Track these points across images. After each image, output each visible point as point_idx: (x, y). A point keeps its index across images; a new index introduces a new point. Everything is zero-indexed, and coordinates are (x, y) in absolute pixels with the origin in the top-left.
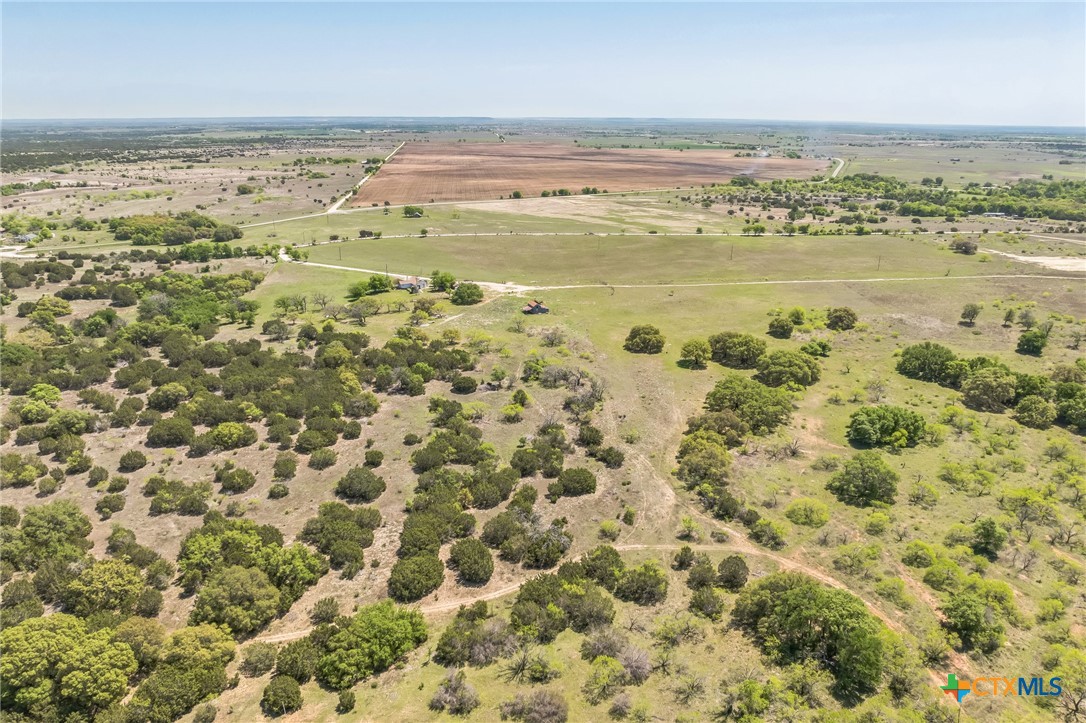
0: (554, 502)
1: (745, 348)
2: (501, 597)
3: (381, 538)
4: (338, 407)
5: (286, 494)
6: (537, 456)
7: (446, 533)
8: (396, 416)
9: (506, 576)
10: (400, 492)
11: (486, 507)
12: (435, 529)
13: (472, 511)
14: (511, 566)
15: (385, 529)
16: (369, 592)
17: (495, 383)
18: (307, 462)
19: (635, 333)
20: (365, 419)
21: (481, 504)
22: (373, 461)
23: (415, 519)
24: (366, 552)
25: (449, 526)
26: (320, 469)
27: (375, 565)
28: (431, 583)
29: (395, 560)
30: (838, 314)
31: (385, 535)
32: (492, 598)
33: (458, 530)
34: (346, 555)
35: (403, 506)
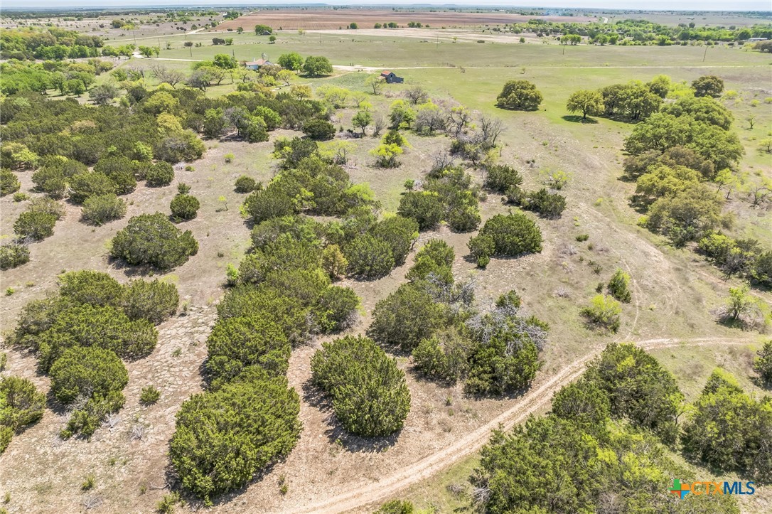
0: (482, 267)
1: (642, 98)
2: (437, 477)
3: (174, 337)
4: (144, 148)
5: (24, 262)
6: (440, 200)
7: (301, 325)
8: (228, 161)
9: (435, 418)
10: (221, 256)
11: (370, 277)
12: (277, 319)
13: (345, 284)
14: (442, 393)
15: (185, 319)
16: (122, 474)
17: (359, 130)
18: (79, 216)
19: (508, 89)
20: (183, 164)
21: (362, 272)
22: (184, 211)
23: (239, 299)
24: (134, 370)
25: (306, 313)
26: (97, 224)
27: (150, 399)
28: (269, 449)
29: (195, 387)
30: (706, 81)
31: (182, 331)
32: (415, 479)
33: (324, 320)
34: (80, 382)
35: (224, 278)
